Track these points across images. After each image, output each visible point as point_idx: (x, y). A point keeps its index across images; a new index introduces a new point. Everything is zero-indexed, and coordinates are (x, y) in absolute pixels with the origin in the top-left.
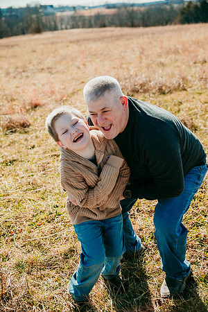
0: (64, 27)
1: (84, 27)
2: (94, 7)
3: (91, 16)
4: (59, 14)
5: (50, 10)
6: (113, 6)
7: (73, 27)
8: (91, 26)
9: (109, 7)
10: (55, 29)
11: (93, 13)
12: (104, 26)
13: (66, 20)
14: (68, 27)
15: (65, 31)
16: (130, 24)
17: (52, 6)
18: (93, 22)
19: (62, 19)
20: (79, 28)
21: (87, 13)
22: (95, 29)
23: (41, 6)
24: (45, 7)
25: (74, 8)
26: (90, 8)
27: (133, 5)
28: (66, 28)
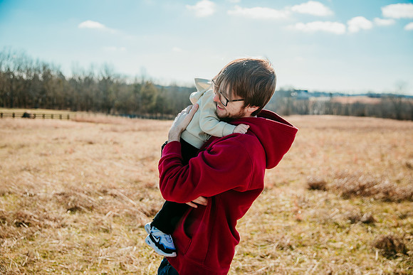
0: (316, 111)
1: (339, 113)
2: (353, 95)
3: (348, 105)
4: (312, 99)
5: (304, 95)
6: (378, 96)
7: (327, 113)
8: (347, 114)
9: (371, 96)
10: (306, 113)
11: (352, 101)
12: (363, 115)
13: (319, 105)
14: (321, 112)
15: (316, 117)
16: (394, 115)
17: (306, 91)
18: (350, 110)
19: (315, 105)
20: (332, 114)
21: (344, 101)
22: (351, 118)
23: (295, 91)
24: (299, 91)
25: (331, 95)
26: (349, 95)
27: (401, 97)
28: (318, 114)
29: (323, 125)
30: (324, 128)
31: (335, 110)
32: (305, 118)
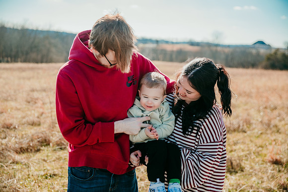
1: (164, 60)
2: (177, 43)
3: (172, 51)
4: (141, 45)
6: (197, 44)
7: (154, 59)
8: (171, 60)
9: (192, 44)
11: (176, 48)
20: (158, 60)
21: (169, 48)
25: (157, 42)
26: (173, 43)
27: (217, 45)
31: (161, 56)
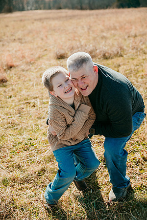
0: (29, 8)
1: (44, 8)
7: (37, 9)
8: (50, 8)
10: (23, 9)
12: (60, 8)
13: (31, 3)
14: (33, 8)
15: (30, 12)
16: (79, 7)
18: (52, 5)
20: (40, 9)
22: (54, 11)
28: (31, 9)
29: (38, 17)
30: (40, 20)
32: (23, 13)
